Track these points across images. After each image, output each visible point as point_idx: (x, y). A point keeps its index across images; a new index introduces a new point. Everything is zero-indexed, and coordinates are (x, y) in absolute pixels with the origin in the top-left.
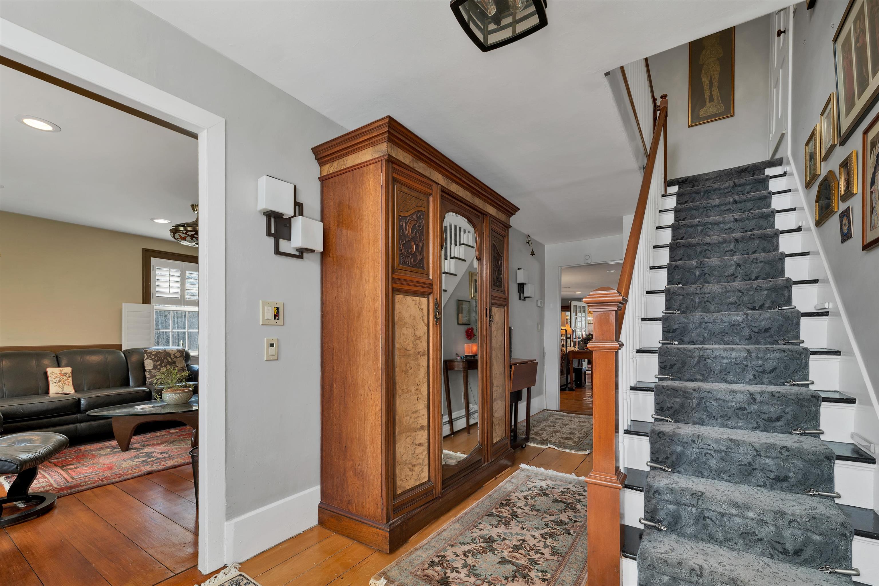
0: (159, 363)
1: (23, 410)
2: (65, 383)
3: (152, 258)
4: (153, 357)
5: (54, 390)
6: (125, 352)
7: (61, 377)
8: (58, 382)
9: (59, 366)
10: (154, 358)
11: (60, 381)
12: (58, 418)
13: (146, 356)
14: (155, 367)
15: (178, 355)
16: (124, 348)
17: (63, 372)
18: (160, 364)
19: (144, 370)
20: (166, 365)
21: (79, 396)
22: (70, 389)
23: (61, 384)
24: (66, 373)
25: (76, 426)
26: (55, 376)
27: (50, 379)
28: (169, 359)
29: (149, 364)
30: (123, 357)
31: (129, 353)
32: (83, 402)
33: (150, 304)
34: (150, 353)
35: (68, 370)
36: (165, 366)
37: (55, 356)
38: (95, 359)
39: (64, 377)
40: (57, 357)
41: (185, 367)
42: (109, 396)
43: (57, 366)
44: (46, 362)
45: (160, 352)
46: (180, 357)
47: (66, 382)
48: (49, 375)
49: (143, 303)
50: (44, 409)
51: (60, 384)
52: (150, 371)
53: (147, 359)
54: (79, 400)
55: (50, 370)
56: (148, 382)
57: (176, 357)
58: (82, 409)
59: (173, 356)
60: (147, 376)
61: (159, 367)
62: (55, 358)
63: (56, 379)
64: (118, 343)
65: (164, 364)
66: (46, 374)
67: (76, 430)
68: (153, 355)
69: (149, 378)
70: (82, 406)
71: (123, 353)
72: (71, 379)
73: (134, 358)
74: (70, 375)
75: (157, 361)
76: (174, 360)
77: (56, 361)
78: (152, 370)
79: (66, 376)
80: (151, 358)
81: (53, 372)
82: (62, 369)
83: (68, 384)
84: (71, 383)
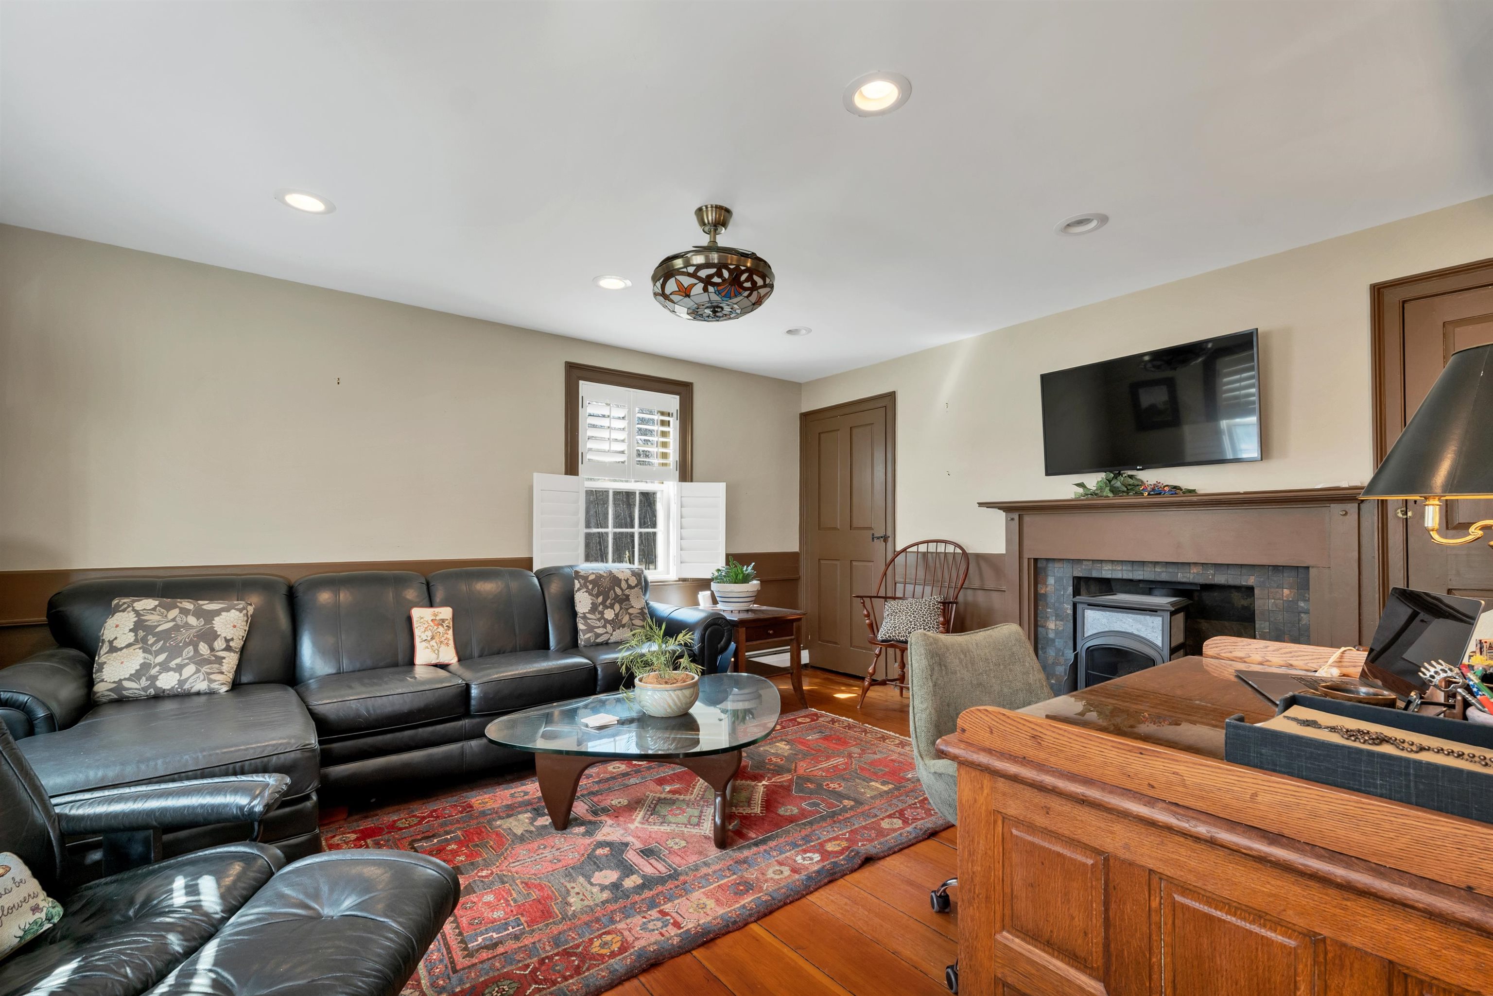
0: (600, 599)
1: (368, 711)
2: (441, 642)
3: (581, 382)
4: (590, 587)
5: (423, 655)
6: (540, 574)
7: (436, 627)
8: (429, 638)
9: (431, 605)
10: (593, 588)
11: (433, 638)
12: (430, 729)
13: (577, 585)
14: (594, 608)
15: (633, 581)
16: (536, 567)
17: (438, 618)
18: (603, 603)
19: (574, 614)
20: (614, 604)
21: (468, 675)
22: (449, 656)
23: (435, 644)
24: (443, 621)
25: (462, 747)
26: (426, 626)
27: (417, 632)
28: (617, 590)
29: (583, 602)
30: (535, 585)
31: (545, 575)
32: (474, 692)
33: (578, 475)
34: (585, 578)
35: (446, 613)
36: (612, 607)
37: (425, 582)
38: (487, 587)
39: (441, 629)
40: (428, 584)
41: (644, 608)
42: (522, 678)
43: (428, 603)
44: (411, 594)
45: (601, 576)
46: (636, 586)
47: (443, 639)
48: (415, 624)
49: (566, 473)
50: (406, 708)
51: (433, 643)
52: (585, 617)
53: (579, 590)
54: (468, 687)
55: (417, 613)
56: (581, 640)
57: (630, 587)
58: (472, 708)
59: (624, 585)
60: (581, 626)
61: (601, 608)
62: (425, 587)
63: (427, 633)
64: (522, 554)
65: (609, 601)
66: (409, 620)
67: (463, 754)
68: (591, 582)
69: (585, 632)
70: (473, 702)
71: (537, 578)
72: (451, 632)
73: (554, 588)
74: (449, 623)
75: (597, 596)
76: (627, 592)
77: (426, 594)
78: (588, 616)
79: (443, 626)
80: (587, 587)
81: (421, 615)
82: (437, 610)
83: (447, 644)
84: (451, 642)
